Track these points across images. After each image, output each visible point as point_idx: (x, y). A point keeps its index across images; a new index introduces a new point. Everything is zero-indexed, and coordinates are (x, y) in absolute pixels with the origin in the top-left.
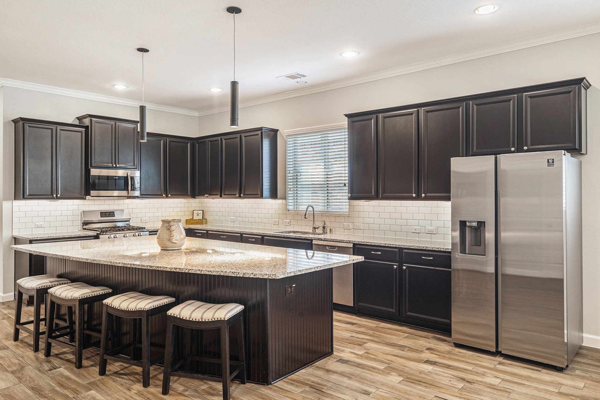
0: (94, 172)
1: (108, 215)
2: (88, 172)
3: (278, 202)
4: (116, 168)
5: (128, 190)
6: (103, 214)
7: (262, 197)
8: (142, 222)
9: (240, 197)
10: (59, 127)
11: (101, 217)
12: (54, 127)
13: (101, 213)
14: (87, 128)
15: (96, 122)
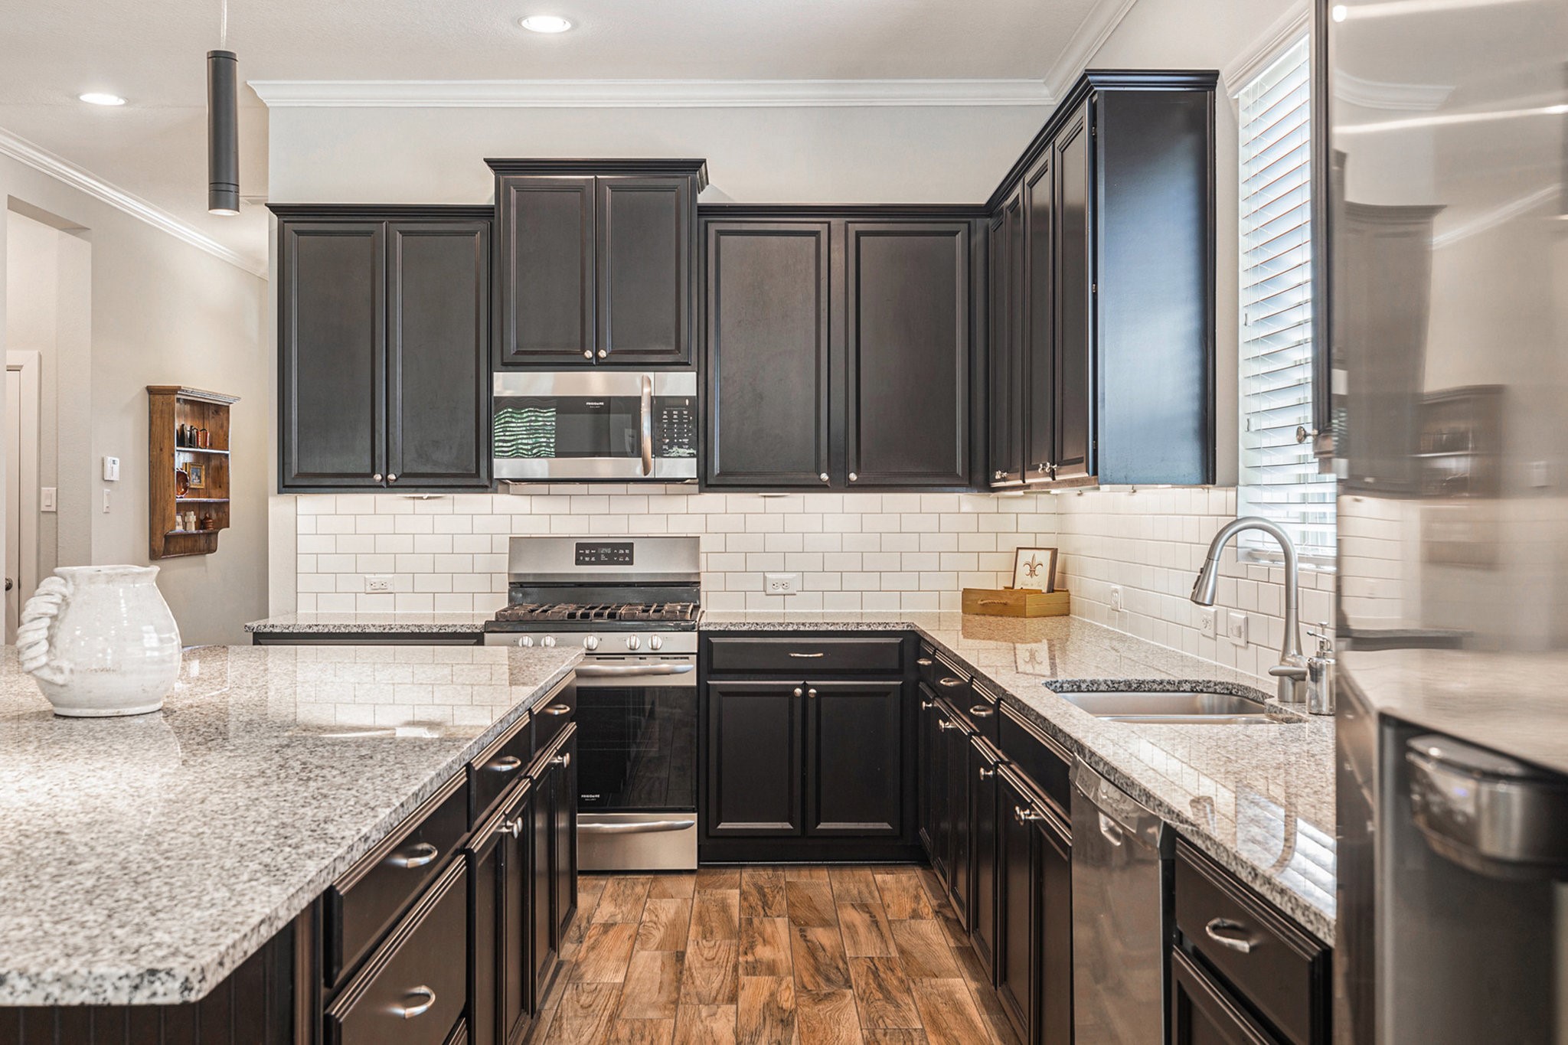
1: (606, 555)
5: (641, 452)
6: (587, 552)
8: (770, 590)
10: (396, 225)
11: (578, 562)
12: (377, 226)
13: (579, 546)
14: (491, 213)
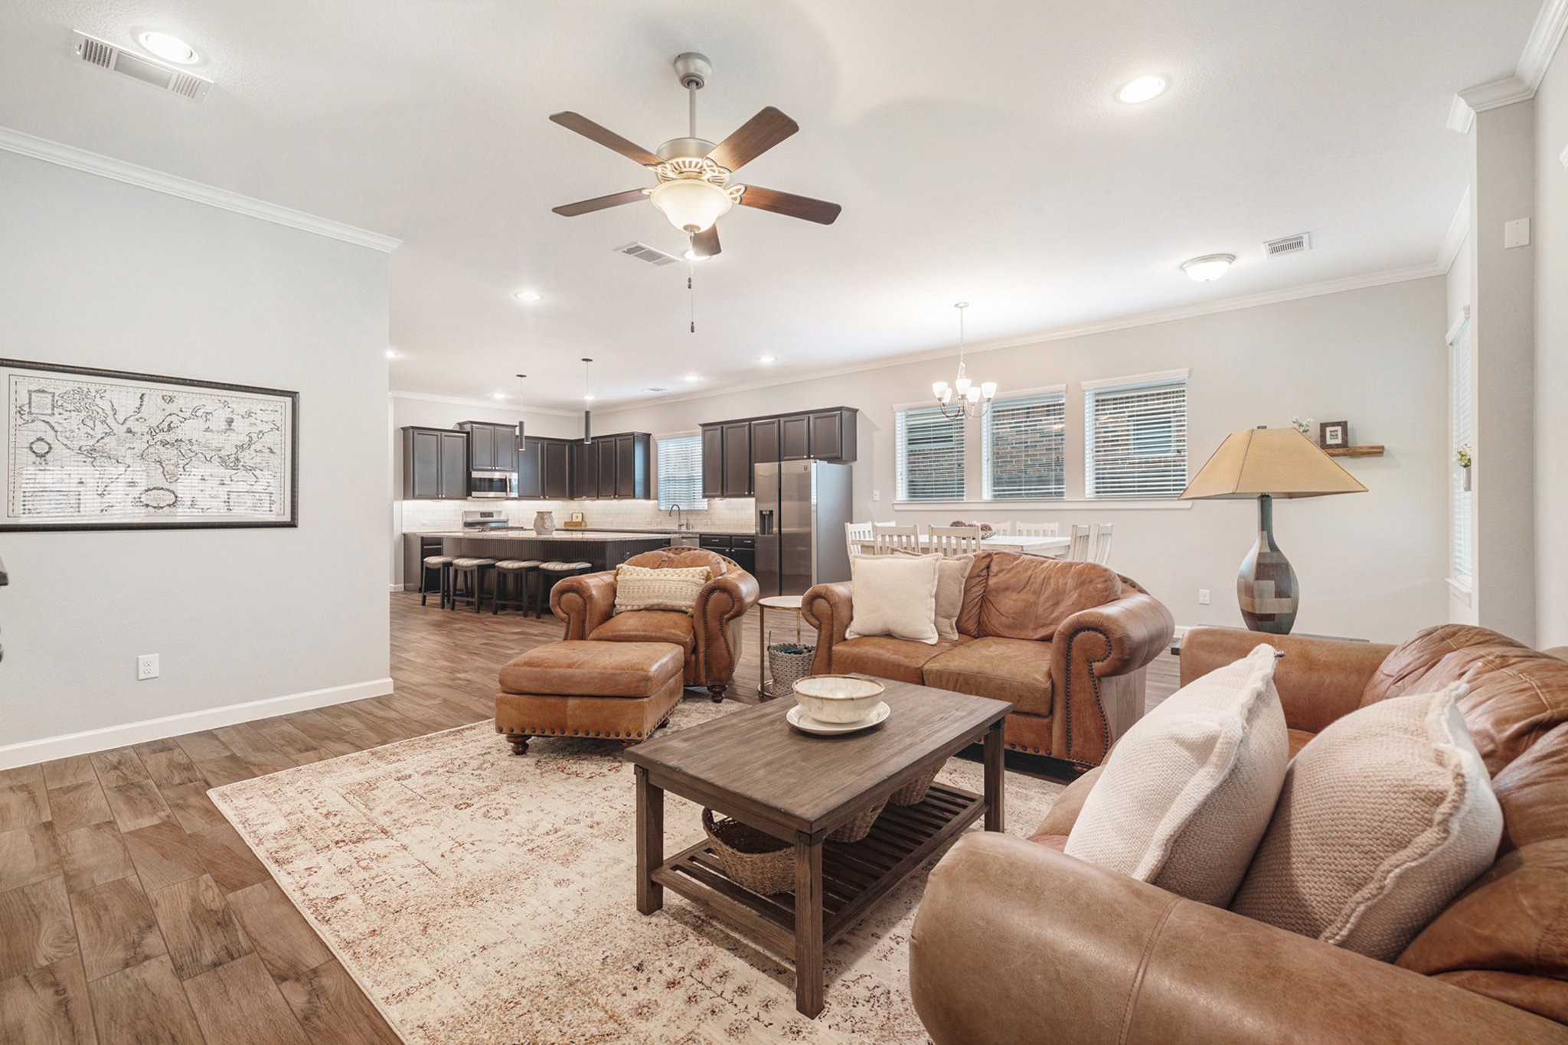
0: (475, 475)
2: (469, 474)
3: (652, 502)
4: (495, 470)
5: (506, 491)
6: (483, 515)
7: (634, 497)
9: (615, 498)
10: (444, 433)
11: (481, 518)
12: (438, 433)
13: (481, 514)
14: (468, 433)
15: (478, 428)
